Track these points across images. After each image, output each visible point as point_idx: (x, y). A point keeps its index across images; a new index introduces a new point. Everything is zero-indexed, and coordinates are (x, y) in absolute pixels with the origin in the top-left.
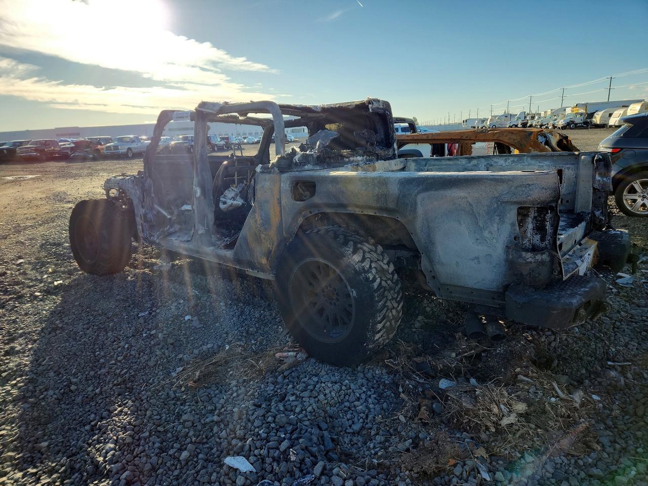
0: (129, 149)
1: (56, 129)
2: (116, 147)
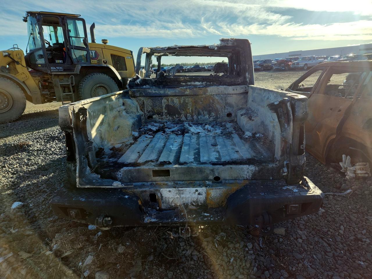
0: (306, 64)
1: (290, 52)
2: (298, 64)
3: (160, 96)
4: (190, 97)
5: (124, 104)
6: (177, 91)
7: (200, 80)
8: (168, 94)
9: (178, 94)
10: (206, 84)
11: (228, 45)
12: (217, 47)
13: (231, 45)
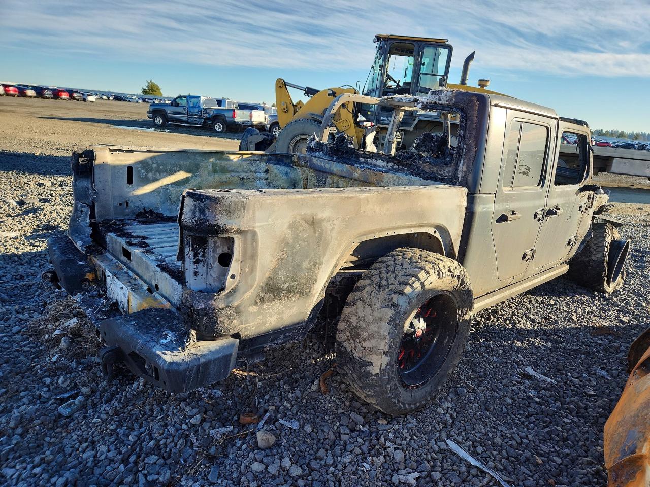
3: (325, 172)
4: (359, 182)
5: (267, 171)
6: (345, 170)
7: (385, 158)
8: (333, 170)
9: (344, 175)
10: (392, 167)
11: (440, 102)
12: (421, 104)
13: (445, 102)
